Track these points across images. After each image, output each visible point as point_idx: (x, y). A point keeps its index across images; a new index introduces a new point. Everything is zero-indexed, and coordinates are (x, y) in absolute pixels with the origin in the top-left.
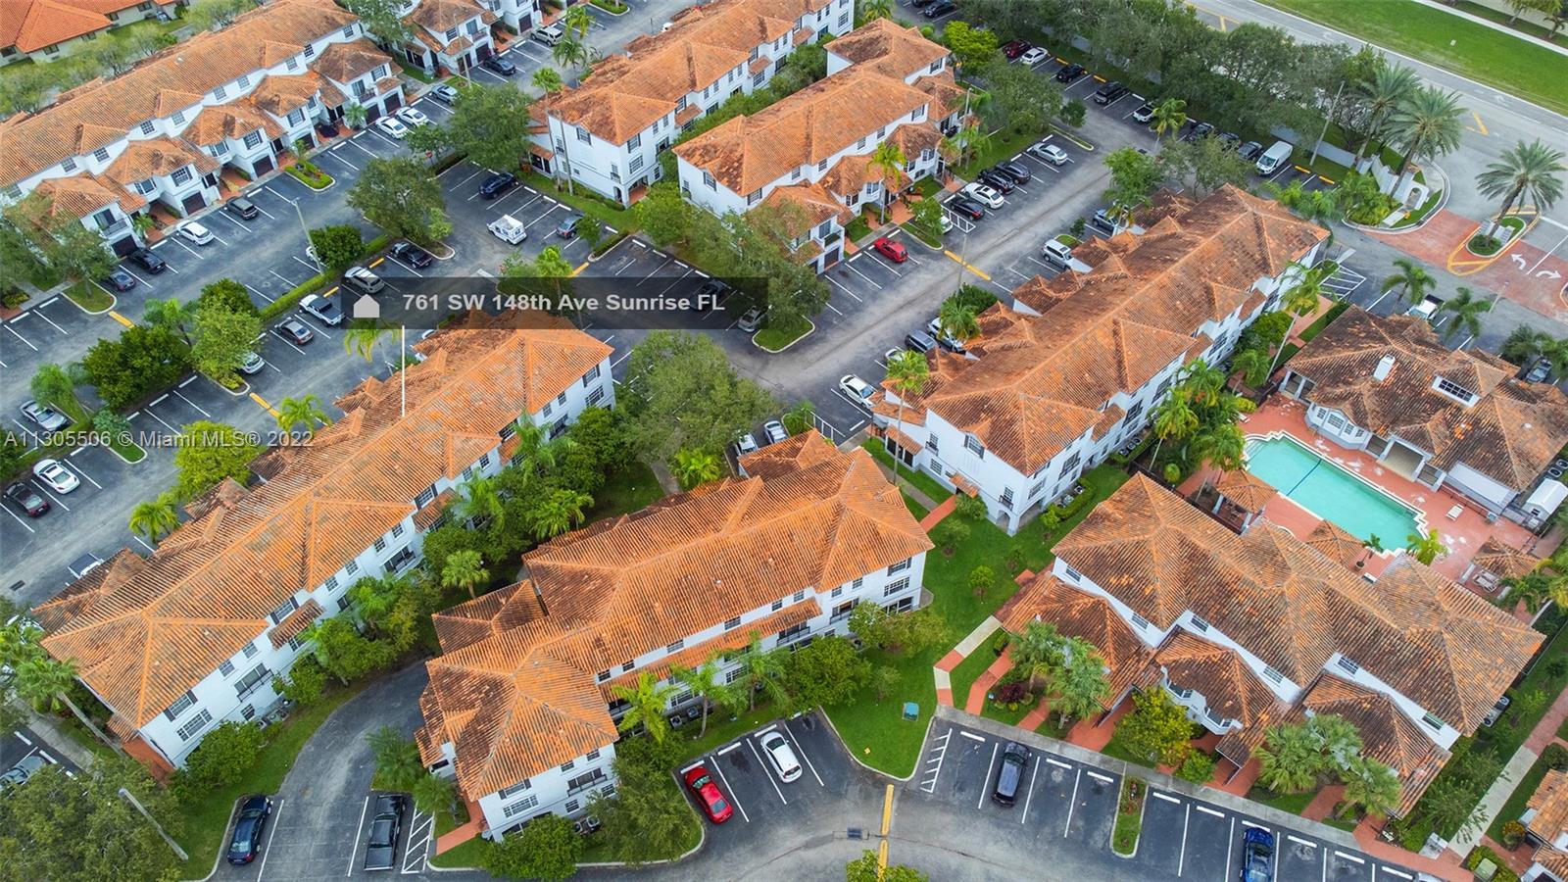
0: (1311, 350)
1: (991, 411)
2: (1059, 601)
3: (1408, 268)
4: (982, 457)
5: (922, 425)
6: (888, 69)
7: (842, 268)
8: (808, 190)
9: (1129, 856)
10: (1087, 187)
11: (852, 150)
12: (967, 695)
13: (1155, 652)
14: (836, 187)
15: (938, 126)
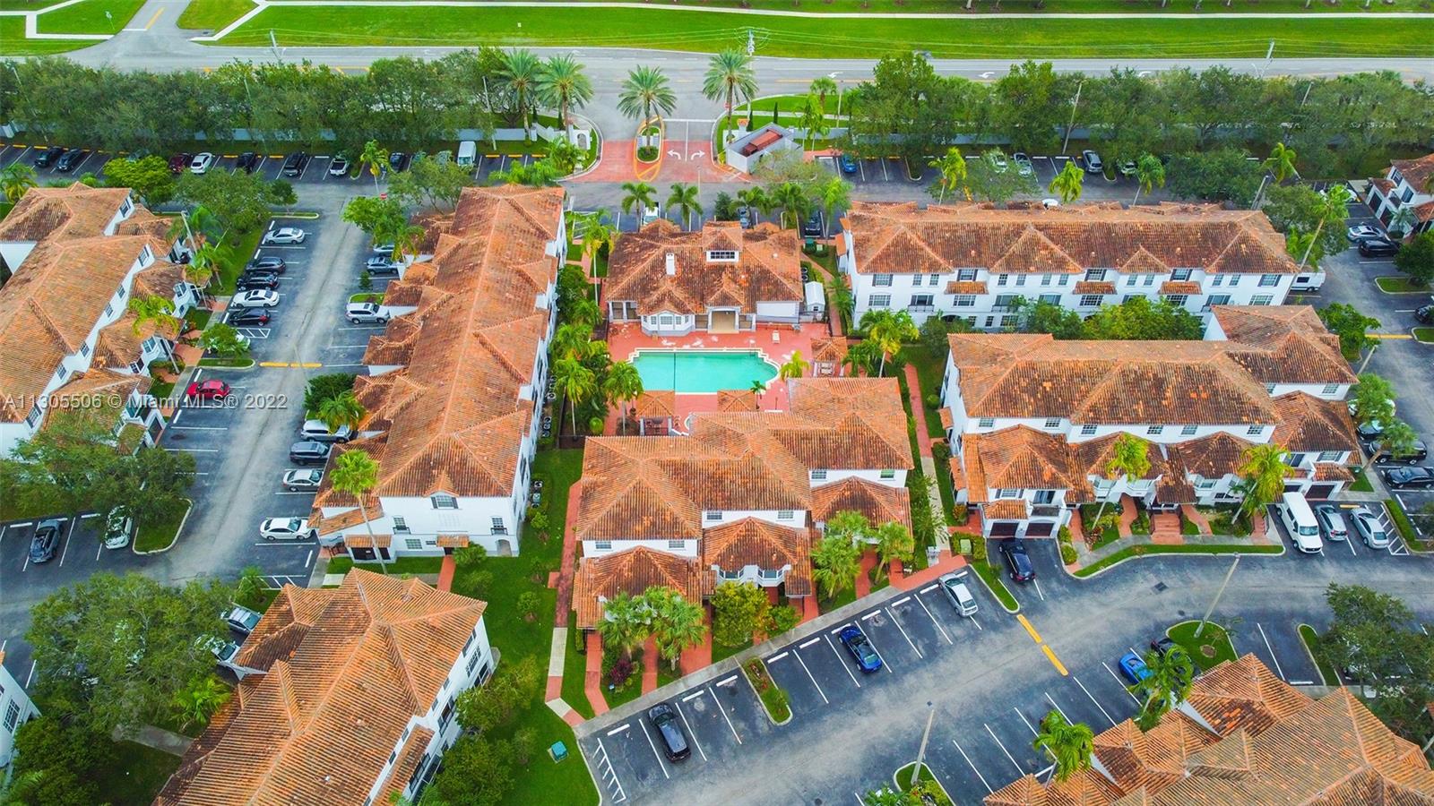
0: (613, 280)
1: (439, 464)
2: (608, 575)
3: (631, 188)
4: (456, 507)
5: (382, 515)
6: (81, 231)
7: (172, 434)
8: (86, 380)
9: (790, 718)
10: (340, 248)
11: (104, 321)
12: (587, 703)
13: (700, 558)
14: (112, 361)
15: (168, 259)
